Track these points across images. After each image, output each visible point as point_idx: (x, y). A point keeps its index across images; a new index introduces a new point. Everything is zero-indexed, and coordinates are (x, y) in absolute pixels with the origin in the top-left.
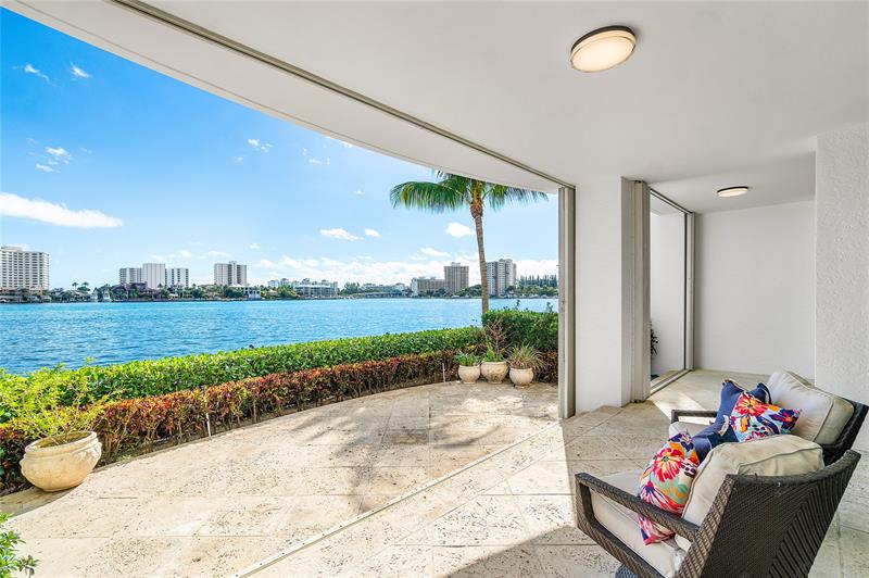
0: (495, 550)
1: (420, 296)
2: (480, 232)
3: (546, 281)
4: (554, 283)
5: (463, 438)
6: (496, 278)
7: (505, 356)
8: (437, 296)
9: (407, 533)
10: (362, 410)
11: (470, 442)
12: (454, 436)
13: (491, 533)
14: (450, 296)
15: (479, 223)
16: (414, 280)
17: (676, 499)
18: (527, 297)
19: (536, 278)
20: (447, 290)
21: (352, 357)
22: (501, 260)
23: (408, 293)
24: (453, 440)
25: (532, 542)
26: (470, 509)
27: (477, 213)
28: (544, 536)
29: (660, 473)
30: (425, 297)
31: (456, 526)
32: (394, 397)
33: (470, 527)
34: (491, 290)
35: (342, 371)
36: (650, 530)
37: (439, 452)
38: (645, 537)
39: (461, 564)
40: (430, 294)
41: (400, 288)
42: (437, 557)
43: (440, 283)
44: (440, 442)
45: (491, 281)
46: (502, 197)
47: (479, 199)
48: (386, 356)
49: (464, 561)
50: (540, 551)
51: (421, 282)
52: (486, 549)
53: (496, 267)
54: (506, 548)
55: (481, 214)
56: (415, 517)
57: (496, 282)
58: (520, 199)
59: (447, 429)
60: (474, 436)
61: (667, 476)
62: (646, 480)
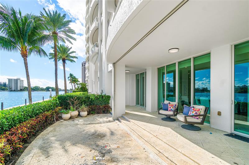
7: (77, 108)
15: (25, 61)
36: (197, 118)
47: (26, 50)
62: (195, 112)
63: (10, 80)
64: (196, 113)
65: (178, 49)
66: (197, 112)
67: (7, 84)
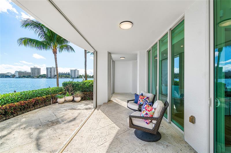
0: (111, 141)
1: (19, 77)
2: (56, 59)
3: (67, 74)
4: (69, 74)
5: (71, 119)
6: (51, 72)
7: (72, 94)
8: (27, 77)
9: (86, 148)
10: (24, 120)
11: (74, 119)
12: (68, 119)
13: (107, 138)
14: (33, 77)
15: (55, 56)
16: (16, 72)
17: (152, 114)
18: (61, 78)
19: (64, 73)
20: (32, 75)
21: (11, 101)
22: (53, 67)
23: (13, 76)
24: (69, 120)
25: (116, 136)
26: (96, 135)
27: (55, 53)
28: (117, 133)
29: (148, 110)
30: (22, 78)
31: (98, 140)
32: (36, 112)
33: (100, 139)
34: (49, 76)
35: (10, 107)
36: (148, 121)
37: (67, 125)
38: (147, 123)
39: (107, 148)
40: (24, 77)
41: (9, 75)
42: (100, 149)
43: (29, 73)
44: (65, 122)
45: (49, 73)
46: (62, 49)
47: (56, 49)
48: (27, 98)
49: (107, 147)
50: (119, 136)
51: (20, 73)
52: (109, 141)
53: (51, 69)
54: (112, 139)
55: (56, 53)
56: (84, 143)
57: (51, 74)
58: (67, 51)
59: (64, 118)
60: (74, 117)
61: (150, 111)
62: (145, 113)
63: (71, 71)
64: (147, 114)
65: (132, 23)
66: (148, 112)
67: (70, 73)
